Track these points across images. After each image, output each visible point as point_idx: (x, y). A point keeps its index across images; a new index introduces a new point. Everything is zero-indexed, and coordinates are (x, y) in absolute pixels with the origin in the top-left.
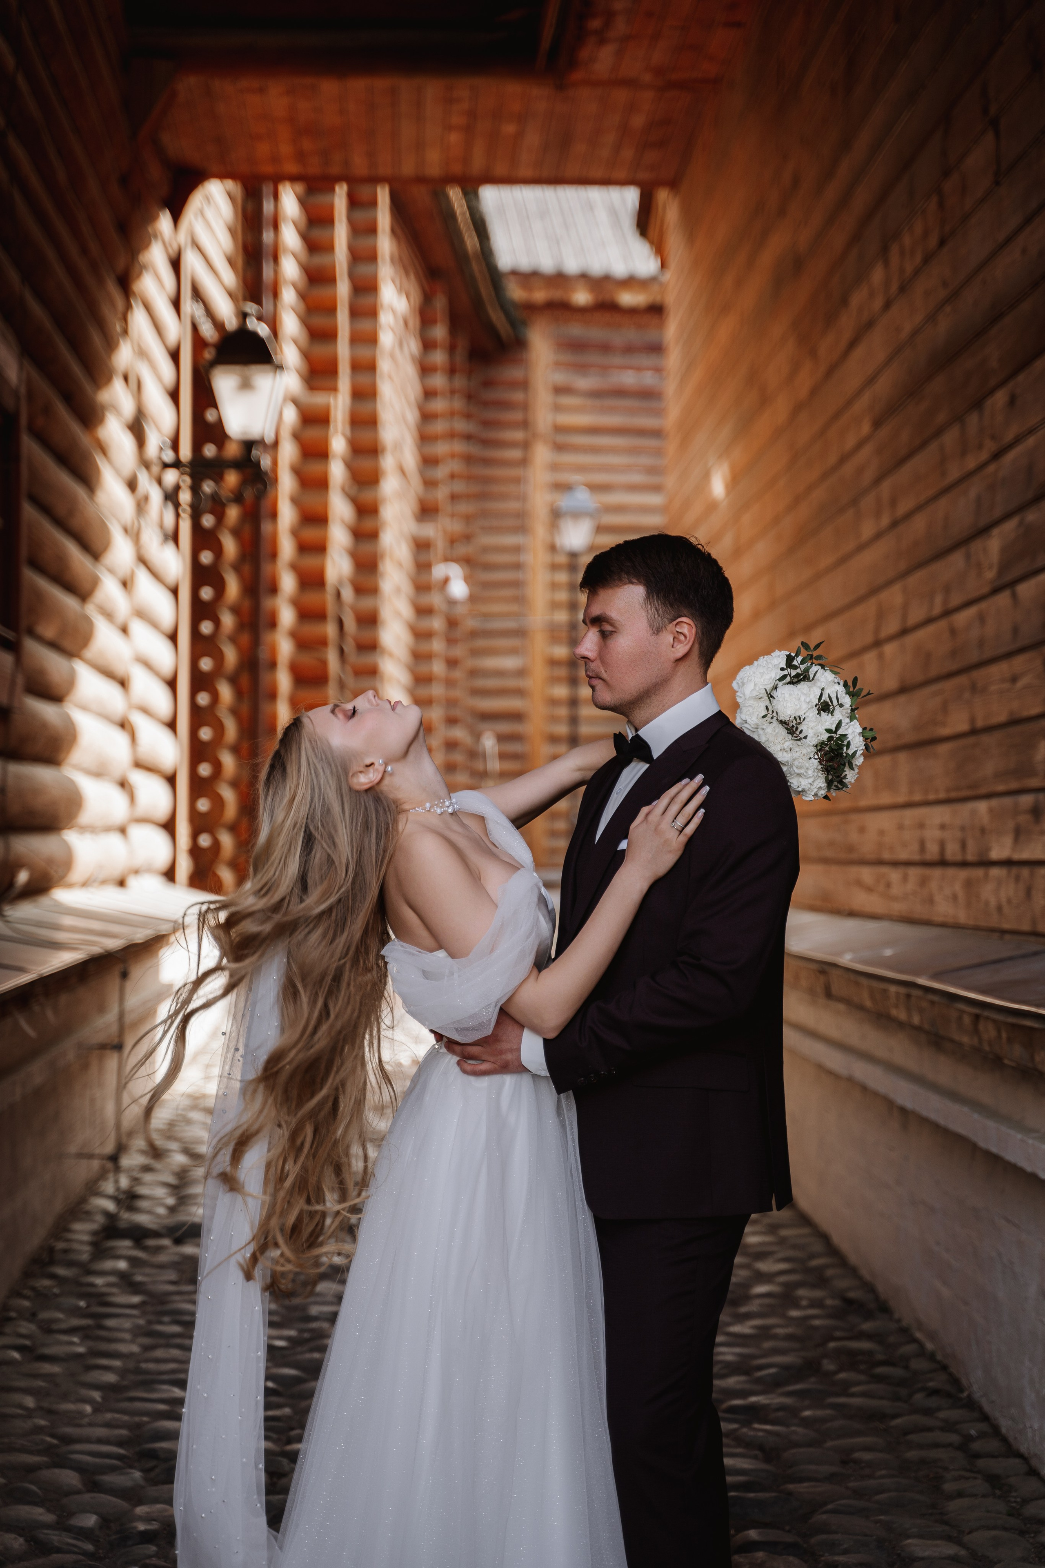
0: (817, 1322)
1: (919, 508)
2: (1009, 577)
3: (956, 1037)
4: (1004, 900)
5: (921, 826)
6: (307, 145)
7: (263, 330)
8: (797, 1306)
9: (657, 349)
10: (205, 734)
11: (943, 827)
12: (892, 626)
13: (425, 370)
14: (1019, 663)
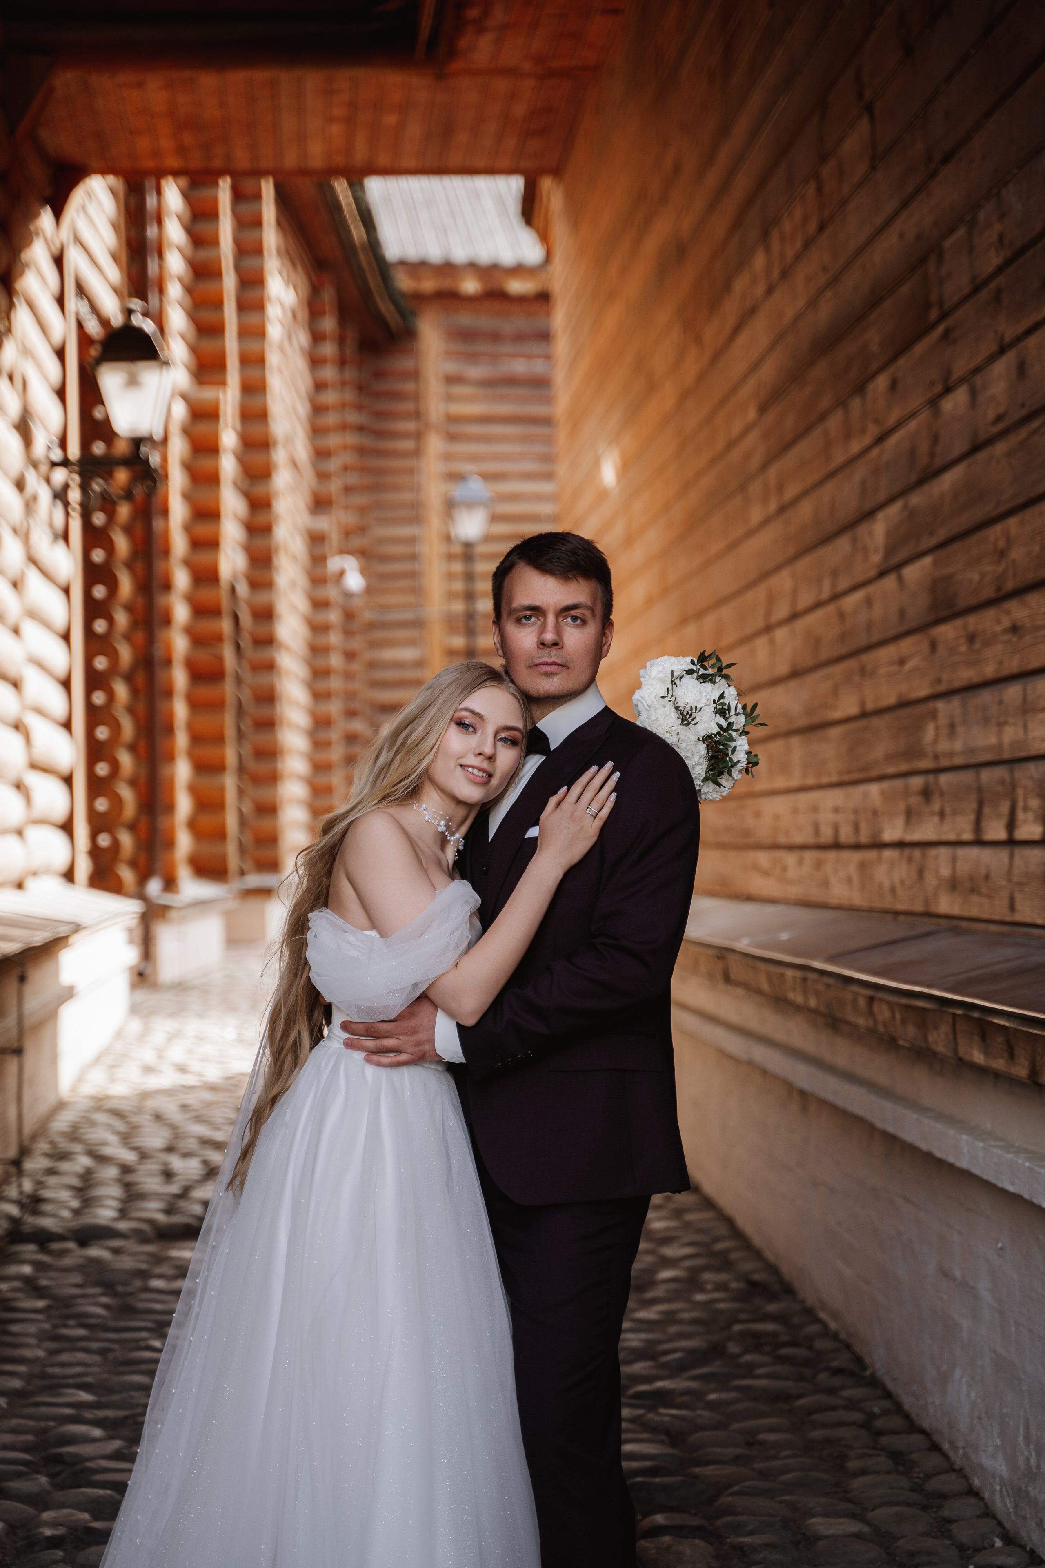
0: (722, 1306)
1: (805, 493)
2: (895, 560)
3: (852, 1018)
4: (897, 881)
5: (815, 809)
6: (188, 139)
7: (148, 326)
8: (701, 1289)
9: (545, 336)
10: (102, 733)
11: (836, 810)
12: (782, 611)
13: (315, 362)
14: (906, 645)
